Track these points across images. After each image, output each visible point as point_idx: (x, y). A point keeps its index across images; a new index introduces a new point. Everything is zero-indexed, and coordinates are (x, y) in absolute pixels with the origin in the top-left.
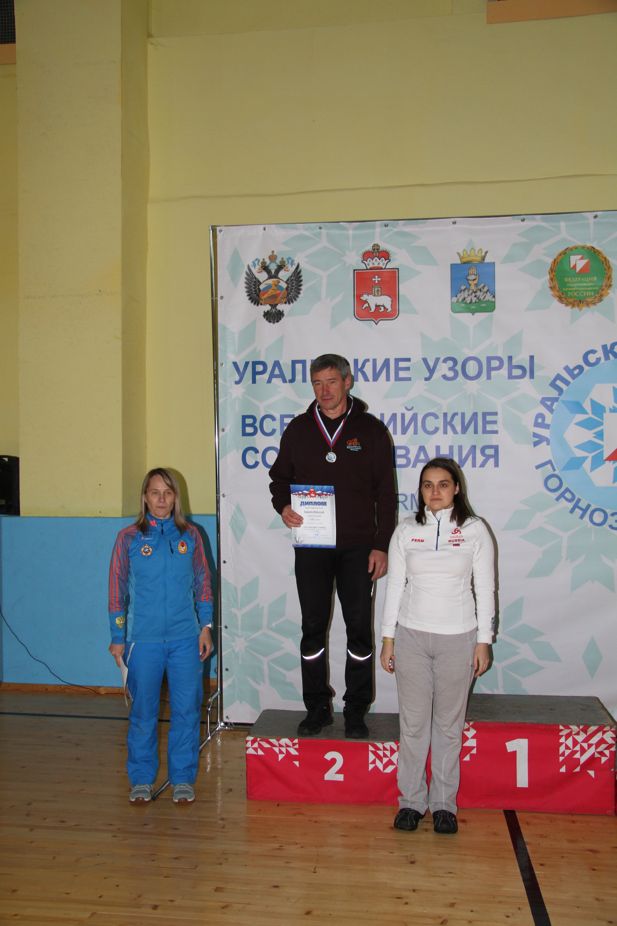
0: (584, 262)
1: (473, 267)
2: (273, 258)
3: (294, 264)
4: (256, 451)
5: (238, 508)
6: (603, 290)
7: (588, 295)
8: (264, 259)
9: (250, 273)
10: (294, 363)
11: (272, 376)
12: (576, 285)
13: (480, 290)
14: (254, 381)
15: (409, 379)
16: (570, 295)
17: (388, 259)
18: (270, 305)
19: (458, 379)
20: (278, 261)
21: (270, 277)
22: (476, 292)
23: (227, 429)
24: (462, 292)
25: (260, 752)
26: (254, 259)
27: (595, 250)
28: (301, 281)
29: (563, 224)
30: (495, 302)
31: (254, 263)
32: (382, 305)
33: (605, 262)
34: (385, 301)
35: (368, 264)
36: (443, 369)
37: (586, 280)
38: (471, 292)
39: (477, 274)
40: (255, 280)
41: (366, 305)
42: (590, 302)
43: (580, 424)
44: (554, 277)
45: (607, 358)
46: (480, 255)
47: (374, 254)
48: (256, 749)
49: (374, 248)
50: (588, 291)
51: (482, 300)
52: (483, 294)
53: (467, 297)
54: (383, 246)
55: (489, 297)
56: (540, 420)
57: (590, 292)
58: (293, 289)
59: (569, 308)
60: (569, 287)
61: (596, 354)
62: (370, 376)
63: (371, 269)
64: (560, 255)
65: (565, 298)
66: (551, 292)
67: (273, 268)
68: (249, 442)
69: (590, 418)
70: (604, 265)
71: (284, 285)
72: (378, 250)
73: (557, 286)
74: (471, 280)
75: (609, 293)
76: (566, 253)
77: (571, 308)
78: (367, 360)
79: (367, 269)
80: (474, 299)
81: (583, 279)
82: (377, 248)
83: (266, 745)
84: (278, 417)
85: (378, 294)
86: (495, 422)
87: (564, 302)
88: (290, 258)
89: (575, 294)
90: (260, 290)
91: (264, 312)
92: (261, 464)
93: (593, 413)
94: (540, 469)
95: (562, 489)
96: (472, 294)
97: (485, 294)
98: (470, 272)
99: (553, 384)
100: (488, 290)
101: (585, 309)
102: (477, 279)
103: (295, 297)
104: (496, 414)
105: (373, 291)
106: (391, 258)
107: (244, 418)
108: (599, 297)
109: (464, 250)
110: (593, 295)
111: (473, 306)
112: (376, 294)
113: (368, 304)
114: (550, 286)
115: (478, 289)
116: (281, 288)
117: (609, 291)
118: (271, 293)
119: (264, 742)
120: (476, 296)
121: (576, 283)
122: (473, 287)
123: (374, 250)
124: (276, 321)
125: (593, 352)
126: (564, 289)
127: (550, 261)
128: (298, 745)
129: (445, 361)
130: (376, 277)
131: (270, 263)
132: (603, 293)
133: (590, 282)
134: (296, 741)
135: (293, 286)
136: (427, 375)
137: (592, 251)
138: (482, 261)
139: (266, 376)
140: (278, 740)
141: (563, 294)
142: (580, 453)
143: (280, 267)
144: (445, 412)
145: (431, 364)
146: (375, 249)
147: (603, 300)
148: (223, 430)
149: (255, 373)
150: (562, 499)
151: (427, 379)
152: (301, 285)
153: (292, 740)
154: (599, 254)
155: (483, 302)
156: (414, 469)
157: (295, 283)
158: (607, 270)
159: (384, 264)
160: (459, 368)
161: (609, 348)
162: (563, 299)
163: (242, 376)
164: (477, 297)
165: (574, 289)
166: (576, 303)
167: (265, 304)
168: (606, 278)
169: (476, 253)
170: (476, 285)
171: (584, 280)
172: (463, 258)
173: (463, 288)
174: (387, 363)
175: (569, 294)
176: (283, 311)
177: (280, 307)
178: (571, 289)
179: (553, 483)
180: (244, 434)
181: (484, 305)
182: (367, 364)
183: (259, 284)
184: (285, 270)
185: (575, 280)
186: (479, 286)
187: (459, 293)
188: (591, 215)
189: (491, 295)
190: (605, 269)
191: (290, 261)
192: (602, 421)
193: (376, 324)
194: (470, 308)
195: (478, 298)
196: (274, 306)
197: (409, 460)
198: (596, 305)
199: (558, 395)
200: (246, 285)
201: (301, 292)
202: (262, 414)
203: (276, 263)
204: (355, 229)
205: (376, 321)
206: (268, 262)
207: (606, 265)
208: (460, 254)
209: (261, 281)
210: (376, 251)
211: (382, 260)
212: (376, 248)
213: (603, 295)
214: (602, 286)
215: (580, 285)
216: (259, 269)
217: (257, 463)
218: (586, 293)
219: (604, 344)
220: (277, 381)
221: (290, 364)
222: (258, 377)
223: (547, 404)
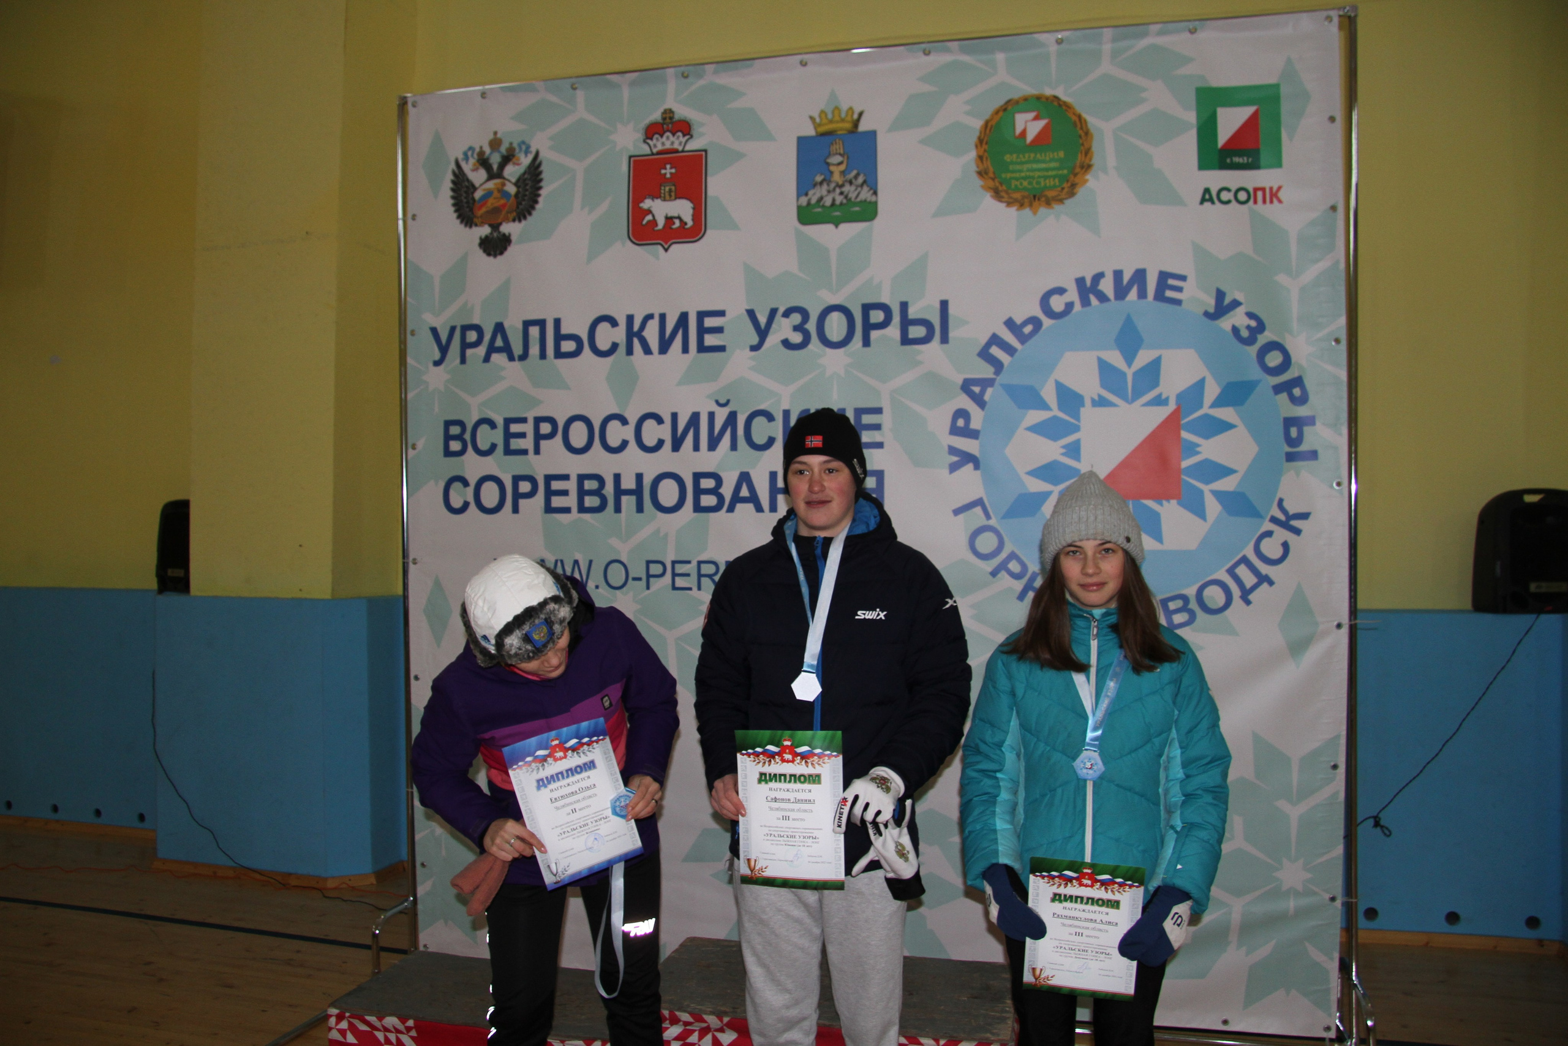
0: (1040, 124)
1: (837, 141)
2: (495, 143)
3: (531, 152)
4: (466, 483)
5: (438, 584)
6: (1075, 175)
7: (1048, 185)
8: (481, 148)
10: (527, 324)
11: (492, 349)
12: (1026, 167)
13: (851, 183)
14: (463, 360)
15: (721, 349)
16: (1016, 186)
17: (688, 134)
18: (491, 225)
19: (810, 346)
20: (503, 150)
21: (491, 176)
23: (420, 445)
24: (816, 188)
25: (351, 1039)
26: (465, 148)
29: (1000, 57)
30: (876, 203)
31: (465, 154)
32: (676, 215)
34: (683, 209)
35: (655, 146)
36: (784, 329)
37: (1045, 156)
38: (833, 185)
39: (844, 154)
41: (649, 218)
43: (1037, 429)
44: (986, 154)
45: (1085, 303)
46: (849, 118)
48: (343, 1032)
49: (664, 116)
51: (853, 200)
52: (856, 189)
53: (827, 195)
54: (682, 112)
55: (865, 194)
56: (961, 423)
57: (1051, 180)
58: (526, 195)
59: (1013, 211)
60: (1013, 172)
61: (1065, 295)
62: (654, 344)
63: (659, 153)
64: (997, 112)
65: (1007, 192)
66: (978, 182)
67: (495, 160)
68: (453, 467)
69: (1055, 418)
70: (1078, 129)
71: (512, 189)
72: (671, 118)
73: (991, 169)
74: (834, 165)
75: (1086, 181)
76: (1009, 108)
78: (650, 317)
79: (653, 154)
80: (839, 199)
81: (1038, 156)
83: (363, 1027)
84: (500, 422)
85: (670, 196)
86: (877, 427)
87: (1003, 200)
88: (523, 142)
89: (1025, 183)
90: (473, 199)
92: (473, 506)
93: (1060, 408)
94: (961, 516)
95: (1003, 555)
96: (834, 189)
97: (859, 189)
99: (984, 354)
100: (865, 182)
101: (1043, 211)
104: (878, 411)
105: (662, 191)
106: (694, 132)
107: (448, 424)
108: (1069, 187)
109: (822, 112)
110: (1057, 184)
111: (837, 211)
112: (667, 197)
113: (653, 216)
114: (977, 169)
115: (846, 181)
116: (506, 194)
117: (1088, 177)
119: (358, 1021)
120: (841, 193)
122: (837, 178)
123: (664, 119)
125: (1061, 291)
126: (1003, 176)
127: (977, 124)
128: (414, 1030)
129: (787, 314)
130: (668, 166)
131: (491, 153)
132: (1077, 180)
133: (1051, 160)
134: (410, 1023)
135: (527, 190)
136: (755, 340)
137: (1056, 104)
139: (481, 350)
140: (380, 1019)
141: (1001, 184)
142: (1036, 486)
143: (507, 159)
144: (787, 408)
145: (763, 320)
148: (414, 447)
149: (465, 346)
150: (1003, 574)
151: (754, 348)
153: (403, 1020)
155: (856, 204)
156: (730, 514)
157: (530, 185)
159: (680, 144)
160: (811, 326)
161: (1088, 283)
162: (1003, 194)
163: (444, 350)
164: (845, 194)
165: (1023, 174)
166: (1026, 200)
167: (482, 224)
168: (1081, 153)
169: (843, 115)
170: (843, 173)
171: (1040, 158)
172: (820, 125)
173: (819, 178)
174: (683, 318)
176: (510, 235)
177: (506, 228)
178: (1017, 175)
179: (985, 543)
180: (448, 453)
181: (857, 209)
182: (650, 323)
186: (849, 173)
187: (809, 190)
188: (1049, 39)
189: (869, 191)
190: (1080, 137)
191: (524, 147)
192: (1076, 423)
193: (666, 250)
195: (846, 197)
196: (495, 227)
197: (721, 498)
199: (994, 374)
201: (540, 199)
202: (475, 418)
203: (499, 152)
204: (633, 84)
205: (666, 243)
209: (477, 184)
210: (668, 121)
211: (678, 137)
212: (668, 116)
214: (1074, 168)
215: (1035, 166)
216: (474, 165)
217: (466, 505)
218: (1045, 180)
219: (1079, 275)
220: (498, 358)
221: (520, 326)
222: (469, 352)
223: (973, 391)
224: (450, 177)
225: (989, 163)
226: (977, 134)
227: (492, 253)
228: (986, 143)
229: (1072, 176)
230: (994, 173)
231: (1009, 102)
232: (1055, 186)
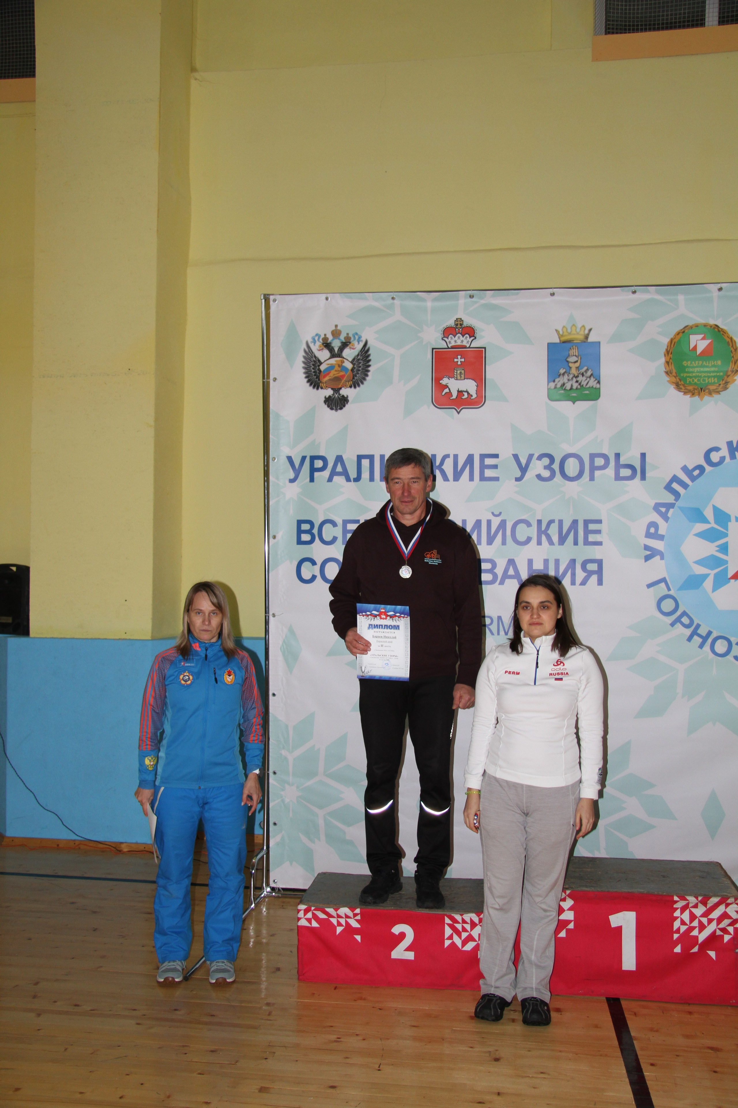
0: (707, 342)
1: (574, 347)
2: (336, 333)
3: (362, 341)
4: (314, 563)
5: (291, 630)
6: (728, 376)
7: (710, 382)
8: (325, 335)
9: (309, 351)
10: (360, 458)
11: (334, 473)
12: (696, 370)
13: (583, 375)
14: (312, 480)
15: (497, 479)
16: (690, 382)
18: (332, 389)
19: (555, 479)
20: (342, 337)
21: (333, 355)
22: (577, 377)
23: (279, 536)
24: (560, 377)
25: (315, 924)
26: (314, 335)
27: (719, 329)
28: (370, 361)
29: (681, 298)
30: (600, 388)
31: (314, 339)
32: (465, 390)
34: (470, 386)
35: (450, 342)
36: (538, 467)
37: (709, 363)
38: (571, 376)
39: (578, 356)
40: (314, 359)
41: (447, 390)
42: (713, 390)
43: (701, 535)
44: (671, 360)
45: (733, 456)
46: (582, 333)
47: (457, 330)
48: (309, 920)
49: (456, 323)
51: (584, 386)
52: (586, 379)
53: (567, 383)
54: (468, 321)
55: (592, 383)
56: (652, 530)
57: (712, 378)
58: (359, 370)
59: (688, 397)
60: (688, 372)
61: (720, 451)
62: (450, 474)
63: (452, 347)
64: (678, 334)
65: (684, 385)
66: (666, 378)
67: (336, 345)
68: (304, 551)
69: (712, 528)
70: (730, 347)
71: (349, 366)
72: (461, 325)
73: (674, 371)
74: (572, 363)
75: (735, 380)
76: (685, 331)
77: (690, 397)
78: (447, 456)
79: (448, 348)
80: (575, 385)
81: (704, 363)
82: (460, 323)
83: (322, 916)
84: (340, 522)
86: (599, 532)
87: (682, 390)
88: (357, 334)
89: (696, 380)
90: (320, 371)
91: (325, 397)
92: (319, 578)
93: (716, 523)
94: (652, 589)
95: (678, 613)
96: (572, 379)
97: (588, 379)
98: (571, 353)
99: (668, 487)
100: (592, 375)
101: (706, 398)
102: (579, 361)
103: (362, 380)
104: (600, 522)
105: (455, 373)
107: (300, 522)
109: (564, 327)
110: (716, 381)
111: (574, 393)
112: (459, 377)
113: (449, 389)
114: (665, 370)
115: (580, 373)
116: (346, 369)
117: (735, 378)
118: (334, 375)
119: (320, 912)
120: (577, 382)
121: (697, 367)
122: (574, 371)
123: (457, 325)
124: (338, 408)
125: (717, 449)
126: (682, 375)
127: (666, 341)
128: (359, 915)
129: (540, 458)
130: (459, 357)
132: (729, 379)
133: (714, 366)
134: (358, 911)
135: (360, 367)
136: (519, 474)
137: (716, 330)
138: (585, 340)
139: (326, 473)
140: (336, 910)
141: (680, 380)
143: (345, 345)
144: (540, 518)
145: (523, 462)
146: (458, 324)
147: (728, 388)
148: (274, 537)
149: (313, 470)
150: (678, 625)
151: (518, 479)
152: (369, 366)
153: (352, 909)
154: (724, 334)
156: (501, 586)
157: (362, 364)
158: (734, 353)
159: (468, 342)
160: (556, 466)
161: (735, 445)
162: (681, 387)
163: (297, 473)
164: (579, 382)
165: (694, 374)
166: (696, 391)
167: (327, 387)
169: (578, 330)
171: (706, 364)
172: (562, 336)
173: (562, 371)
174: (470, 459)
175: (688, 381)
176: (347, 396)
177: (344, 392)
178: (691, 375)
179: (668, 605)
180: (300, 542)
181: (587, 392)
182: (447, 460)
183: (319, 364)
184: (350, 348)
185: (695, 364)
186: (582, 369)
187: (557, 378)
188: (714, 288)
190: (732, 352)
191: (357, 337)
192: (727, 532)
193: (459, 413)
194: (571, 395)
195: (580, 384)
196: (337, 390)
197: (495, 576)
198: (720, 394)
199: (675, 500)
200: (303, 365)
201: (369, 374)
202: (321, 519)
203: (339, 339)
204: (436, 299)
206: (330, 338)
207: (732, 346)
208: (559, 332)
209: (322, 361)
210: (459, 326)
211: (466, 338)
212: (459, 323)
213: (729, 382)
214: (727, 371)
215: (702, 369)
216: (320, 346)
217: (314, 578)
219: (729, 440)
220: (339, 480)
221: (355, 459)
222: (316, 474)
223: (661, 511)
224: (302, 353)
225: (673, 367)
226: (666, 347)
227: (334, 408)
228: (671, 354)
229: (726, 377)
230: (676, 373)
231: (687, 326)
232: (714, 383)
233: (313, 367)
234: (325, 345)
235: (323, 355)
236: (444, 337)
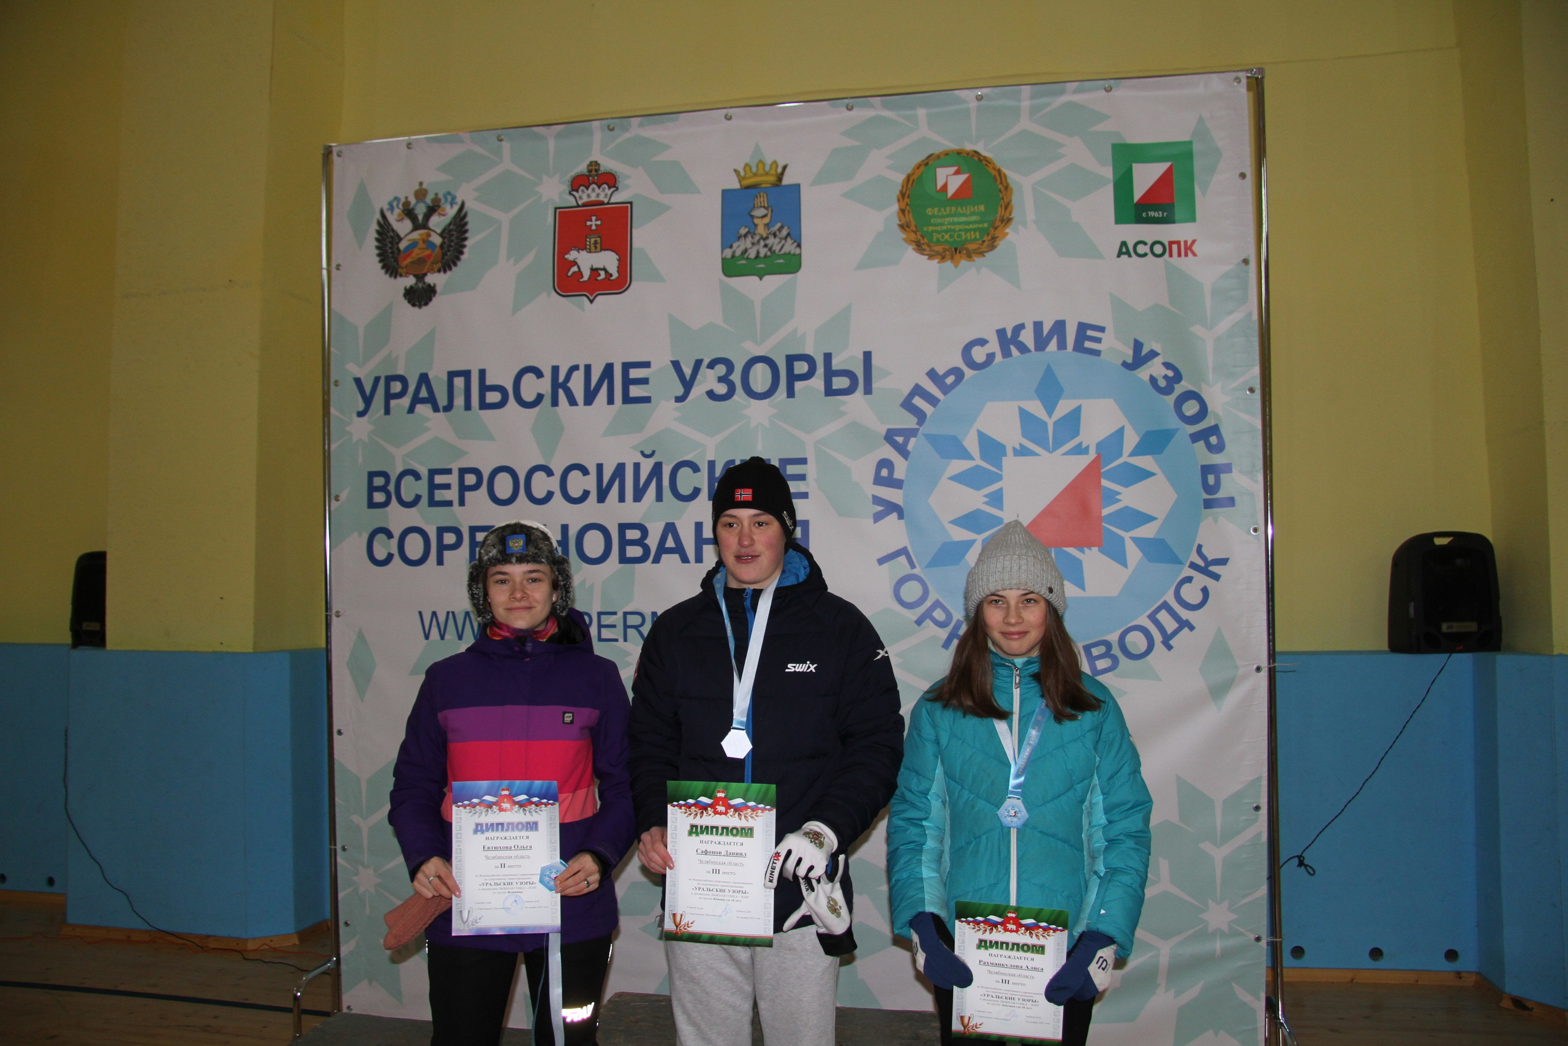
0: (962, 178)
1: (762, 194)
2: (421, 194)
3: (456, 203)
4: (390, 535)
5: (361, 636)
6: (996, 228)
7: (969, 238)
9: (384, 222)
10: (452, 375)
11: (416, 400)
12: (947, 220)
13: (775, 235)
14: (387, 411)
15: (647, 400)
16: (938, 239)
17: (614, 186)
18: (415, 276)
19: (735, 397)
20: (429, 200)
21: (417, 227)
22: (767, 238)
23: (343, 496)
24: (741, 240)
26: (392, 198)
27: (981, 157)
28: (466, 231)
29: (921, 112)
30: (800, 255)
31: (391, 204)
32: (602, 267)
33: (999, 179)
34: (608, 260)
35: (581, 198)
36: (708, 380)
37: (966, 210)
38: (757, 238)
39: (768, 207)
40: (392, 234)
41: (575, 269)
42: (974, 250)
44: (908, 207)
45: (1006, 354)
46: (773, 172)
47: (591, 178)
49: (590, 168)
50: (970, 230)
51: (777, 252)
52: (780, 242)
53: (751, 248)
54: (608, 164)
55: (789, 247)
56: (884, 473)
57: (972, 233)
58: (451, 246)
59: (935, 262)
60: (935, 225)
61: (987, 346)
62: (579, 395)
63: (584, 205)
64: (919, 166)
65: (928, 245)
66: (901, 235)
67: (420, 211)
68: (377, 518)
70: (998, 183)
71: (437, 240)
72: (596, 171)
73: (913, 223)
74: (758, 218)
75: (1007, 234)
76: (930, 162)
77: (938, 263)
78: (575, 368)
79: (578, 206)
80: (763, 252)
81: (959, 209)
82: (595, 167)
84: (424, 472)
85: (596, 248)
86: (802, 477)
88: (449, 193)
91: (405, 289)
92: (397, 559)
93: (983, 458)
94: (886, 565)
95: (928, 604)
96: (758, 242)
97: (783, 241)
98: (757, 203)
99: (907, 405)
100: (789, 234)
101: (964, 263)
102: (769, 215)
103: (455, 260)
104: (803, 461)
105: (588, 243)
106: (620, 185)
107: (372, 475)
108: (989, 240)
109: (747, 165)
110: (978, 237)
112: (593, 248)
113: (579, 267)
114: (899, 223)
115: (770, 234)
116: (431, 245)
117: (1007, 230)
118: (418, 254)
120: (766, 246)
122: (761, 230)
123: (590, 171)
124: (423, 303)
125: (982, 342)
126: (925, 229)
127: (899, 178)
129: (712, 365)
130: (594, 218)
131: (416, 204)
132: (997, 233)
135: (452, 241)
136: (680, 391)
137: (976, 158)
138: (778, 183)
139: (406, 401)
141: (923, 237)
142: (960, 534)
143: (432, 210)
144: (712, 459)
145: (688, 371)
146: (592, 170)
147: (996, 247)
148: (337, 498)
149: (389, 396)
150: (928, 623)
151: (679, 399)
152: (466, 239)
154: (987, 164)
155: (780, 256)
156: (655, 565)
157: (455, 236)
158: (1004, 192)
159: (606, 195)
160: (736, 378)
161: (1009, 335)
162: (925, 247)
163: (368, 400)
164: (769, 246)
165: (944, 228)
166: (947, 253)
167: (407, 274)
168: (1001, 207)
169: (767, 169)
171: (961, 212)
172: (744, 178)
173: (743, 231)
174: (609, 369)
175: (935, 237)
176: (435, 285)
177: (431, 279)
178: (939, 228)
179: (911, 592)
180: (372, 505)
181: (782, 261)
182: (575, 374)
183: (398, 241)
184: (440, 214)
185: (946, 211)
186: (773, 226)
187: (735, 242)
188: (969, 94)
189: (793, 243)
191: (449, 198)
192: (1000, 473)
193: (591, 302)
194: (756, 266)
195: (770, 250)
196: (420, 277)
197: (646, 549)
198: (984, 256)
199: (917, 424)
200: (376, 244)
201: (466, 250)
202: (400, 469)
203: (425, 203)
204: (559, 136)
205: (591, 295)
207: (1001, 183)
208: (739, 172)
209: (402, 235)
210: (594, 173)
211: (604, 189)
212: (593, 168)
213: (997, 237)
214: (994, 221)
216: (400, 215)
217: (390, 557)
218: (965, 234)
219: (1000, 327)
220: (423, 409)
221: (445, 378)
222: (393, 403)
223: (896, 442)
224: (375, 227)
225: (911, 218)
226: (900, 188)
227: (417, 303)
228: (908, 197)
229: (992, 230)
230: (916, 226)
231: (930, 156)
232: (975, 239)
233: (390, 245)
234: (405, 212)
235: (403, 227)
236: (573, 190)
